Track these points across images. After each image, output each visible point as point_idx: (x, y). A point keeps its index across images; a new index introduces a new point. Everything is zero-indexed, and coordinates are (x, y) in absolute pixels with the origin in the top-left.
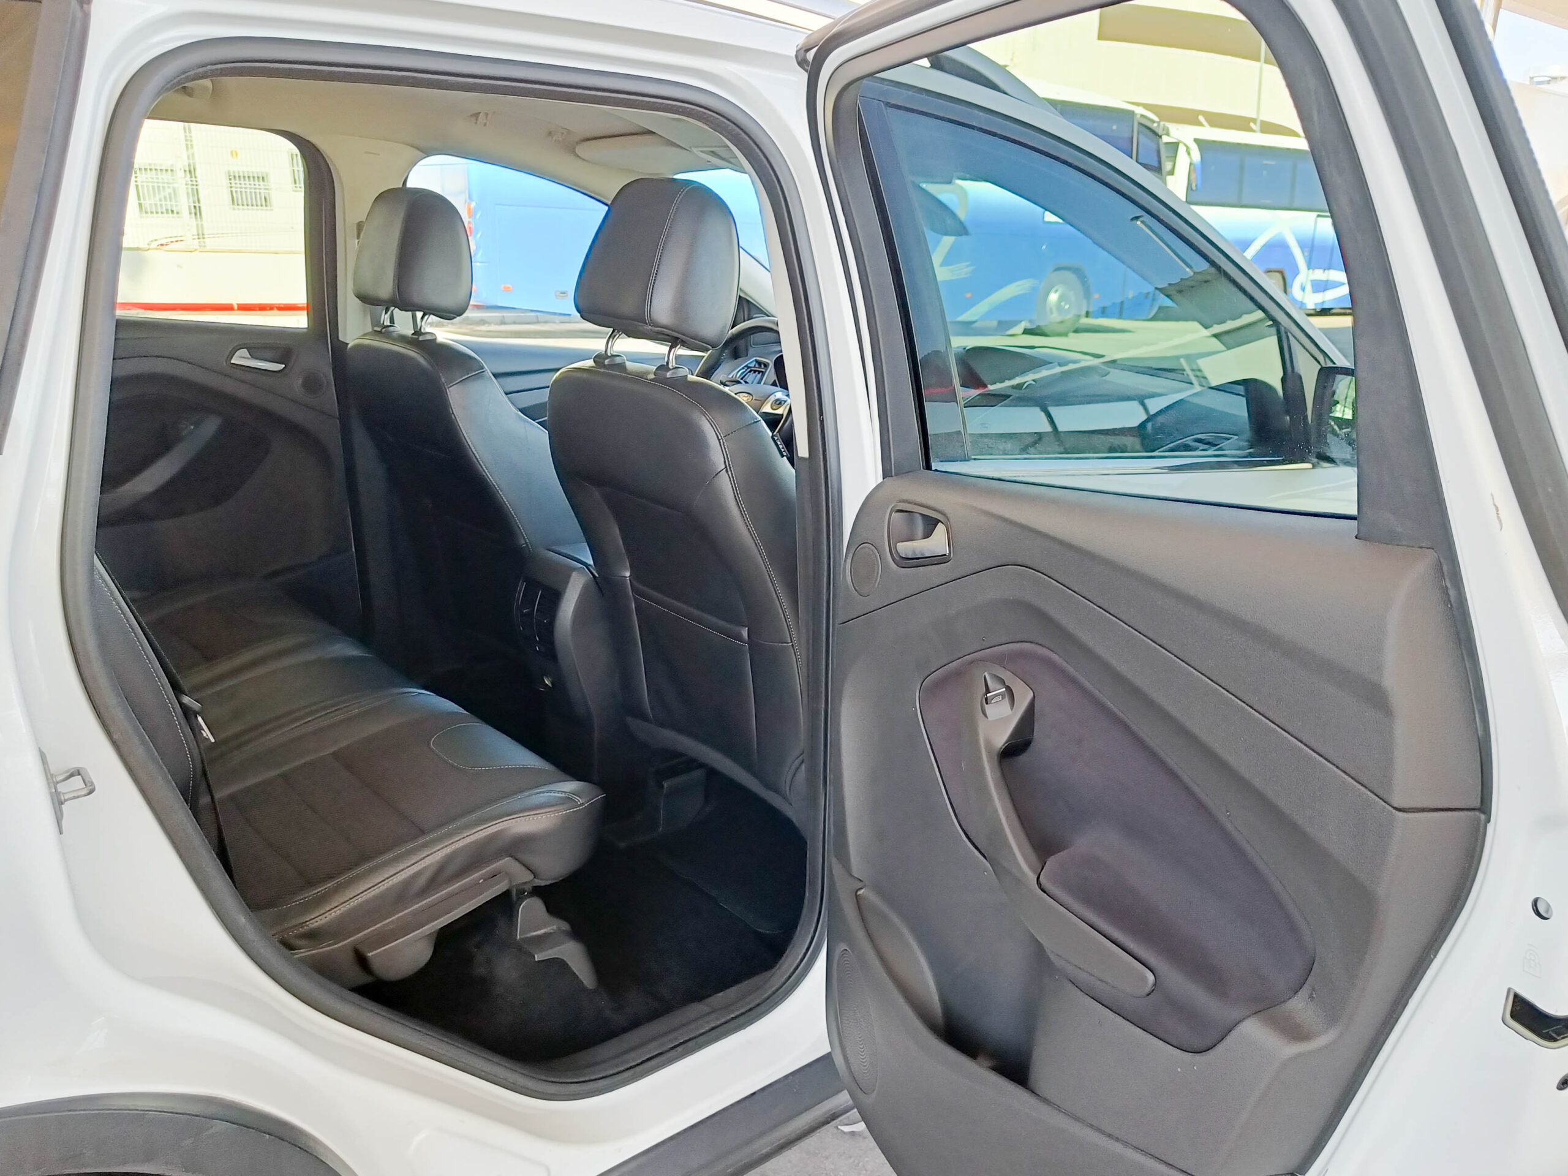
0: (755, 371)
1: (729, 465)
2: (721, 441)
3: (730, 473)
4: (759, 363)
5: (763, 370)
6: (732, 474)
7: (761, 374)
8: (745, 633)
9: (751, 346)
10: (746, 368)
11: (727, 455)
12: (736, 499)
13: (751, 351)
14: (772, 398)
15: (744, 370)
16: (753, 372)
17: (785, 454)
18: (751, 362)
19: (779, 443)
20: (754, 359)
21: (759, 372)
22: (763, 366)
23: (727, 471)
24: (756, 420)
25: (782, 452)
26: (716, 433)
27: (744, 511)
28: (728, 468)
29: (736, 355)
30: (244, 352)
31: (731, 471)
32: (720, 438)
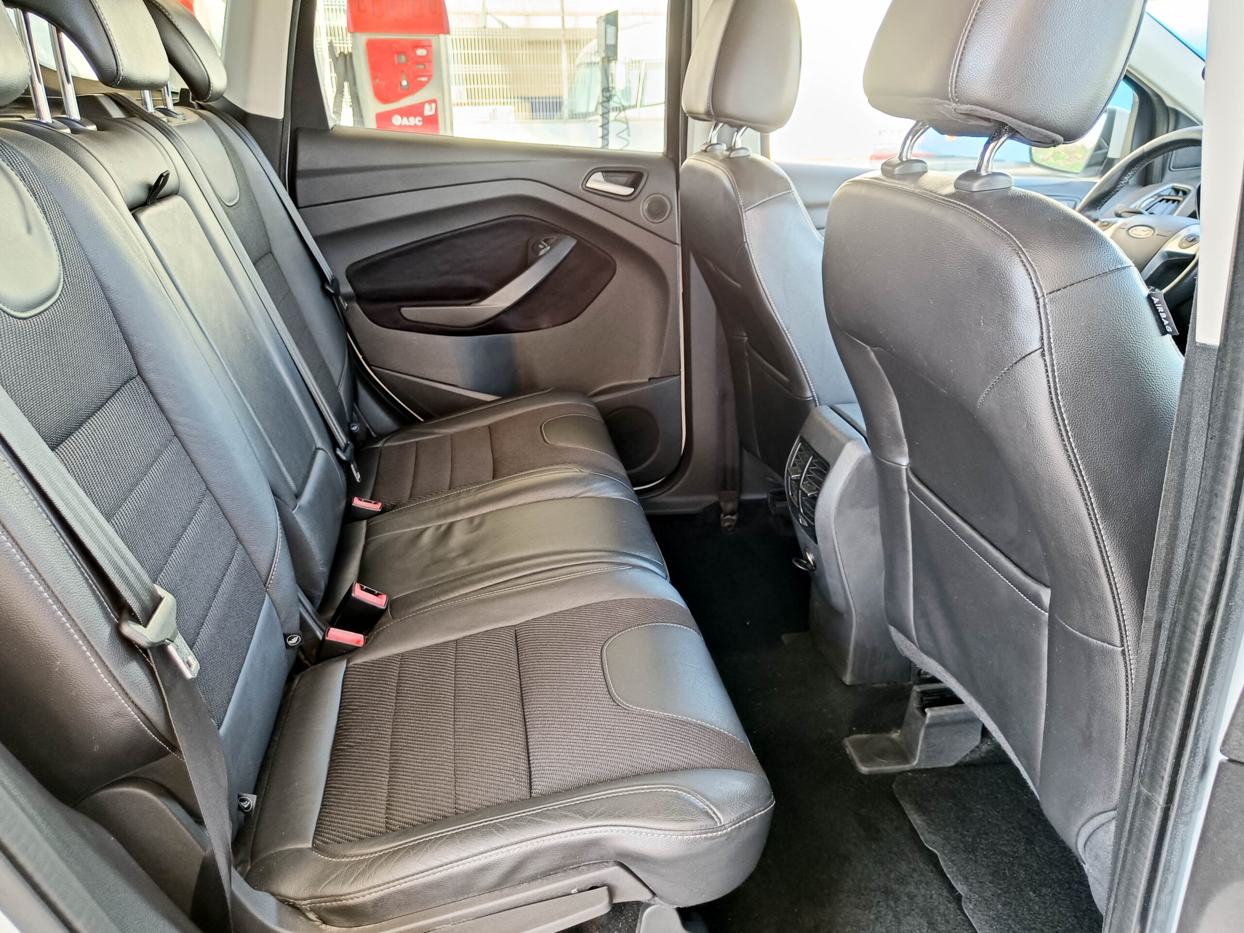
0: (1168, 200)
1: (1049, 343)
2: (1041, 301)
3: (1047, 358)
4: (1177, 191)
5: (1181, 199)
6: (1052, 360)
7: (1176, 203)
8: (1046, 595)
9: (1170, 170)
10: (1156, 197)
11: (1048, 326)
12: (1052, 403)
13: (1168, 175)
14: (1184, 233)
15: (1153, 199)
16: (1164, 201)
17: (1169, 329)
18: (1165, 189)
19: (1160, 309)
20: (1171, 185)
21: (1174, 201)
22: (1181, 194)
23: (1043, 355)
24: (1119, 267)
25: (1164, 327)
26: (1034, 288)
27: (1065, 426)
28: (1046, 348)
29: (1145, 180)
30: (599, 176)
31: (1051, 354)
32: (1040, 295)
